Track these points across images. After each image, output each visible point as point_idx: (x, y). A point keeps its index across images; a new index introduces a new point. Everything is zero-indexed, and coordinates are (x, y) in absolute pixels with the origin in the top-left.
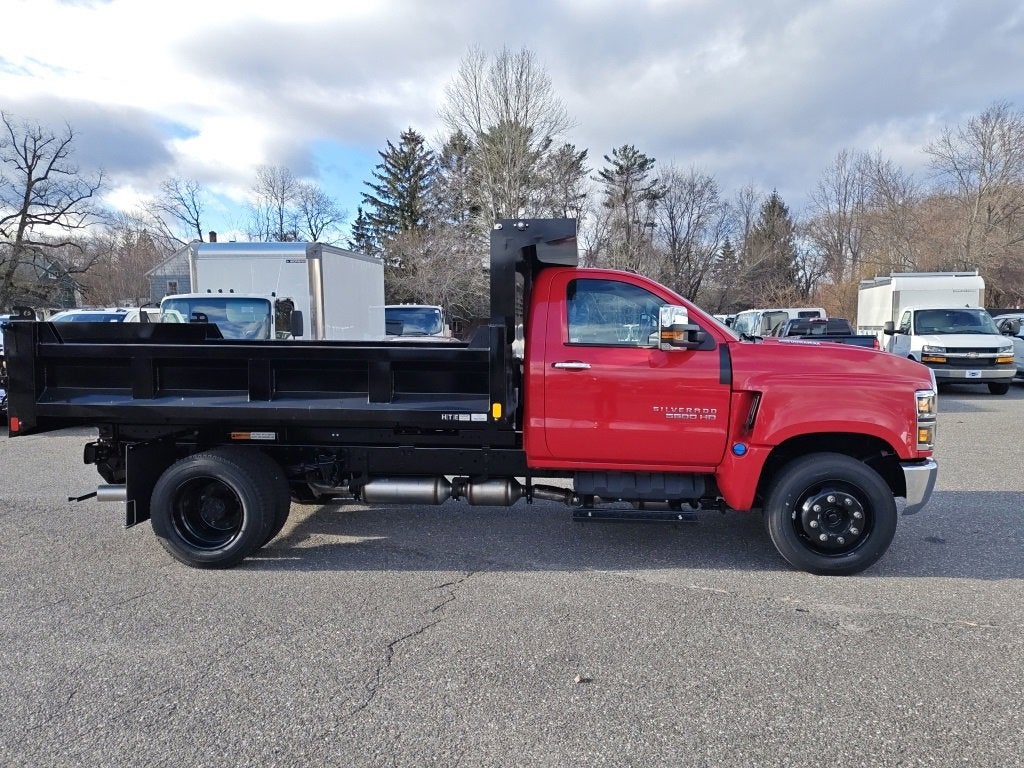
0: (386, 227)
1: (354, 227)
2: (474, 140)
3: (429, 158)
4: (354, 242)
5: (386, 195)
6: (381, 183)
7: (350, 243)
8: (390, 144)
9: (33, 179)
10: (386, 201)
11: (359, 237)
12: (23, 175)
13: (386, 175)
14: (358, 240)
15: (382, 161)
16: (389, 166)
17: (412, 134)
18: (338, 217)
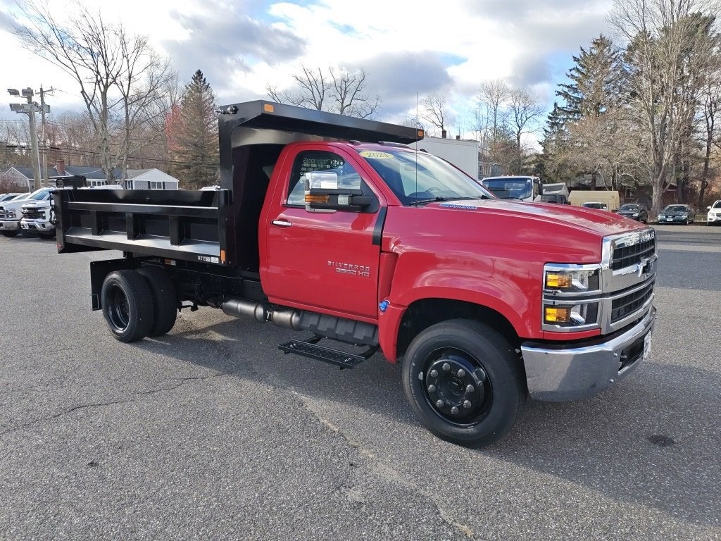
0: (574, 115)
1: (550, 118)
2: (657, 35)
3: (614, 57)
4: (549, 129)
5: (575, 90)
6: (574, 82)
7: (545, 130)
8: (582, 50)
9: (344, 105)
10: (576, 95)
11: (553, 125)
12: (338, 104)
13: (576, 74)
14: (552, 127)
15: (576, 64)
16: (580, 68)
17: (602, 39)
18: (538, 112)
